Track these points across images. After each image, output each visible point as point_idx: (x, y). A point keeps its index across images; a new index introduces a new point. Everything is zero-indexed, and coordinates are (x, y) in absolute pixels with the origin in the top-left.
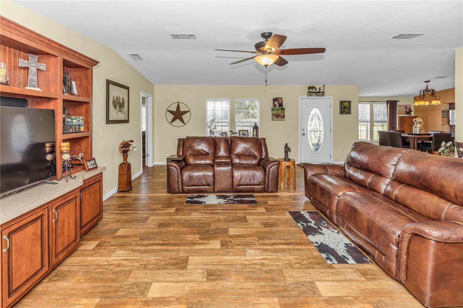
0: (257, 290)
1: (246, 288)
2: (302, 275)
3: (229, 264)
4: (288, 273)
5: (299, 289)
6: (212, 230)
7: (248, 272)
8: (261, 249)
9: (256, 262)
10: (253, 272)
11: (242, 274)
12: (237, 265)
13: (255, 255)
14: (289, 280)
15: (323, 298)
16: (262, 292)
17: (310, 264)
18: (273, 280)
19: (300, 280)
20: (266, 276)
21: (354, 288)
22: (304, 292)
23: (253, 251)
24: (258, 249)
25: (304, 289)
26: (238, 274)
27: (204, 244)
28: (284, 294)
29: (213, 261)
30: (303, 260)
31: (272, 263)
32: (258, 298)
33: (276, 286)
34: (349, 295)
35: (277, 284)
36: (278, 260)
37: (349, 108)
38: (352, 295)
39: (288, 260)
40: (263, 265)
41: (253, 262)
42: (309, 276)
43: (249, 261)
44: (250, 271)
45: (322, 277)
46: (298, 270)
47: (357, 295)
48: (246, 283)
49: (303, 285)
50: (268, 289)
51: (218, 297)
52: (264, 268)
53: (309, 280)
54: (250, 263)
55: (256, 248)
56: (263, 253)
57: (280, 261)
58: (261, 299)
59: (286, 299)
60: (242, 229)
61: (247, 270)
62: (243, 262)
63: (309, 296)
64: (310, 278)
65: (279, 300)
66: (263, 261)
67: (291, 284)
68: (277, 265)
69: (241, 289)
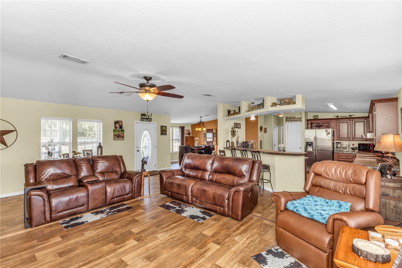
0: (182, 249)
1: (176, 252)
2: (194, 232)
3: (154, 248)
4: (188, 235)
5: (199, 238)
6: (119, 236)
7: (169, 245)
8: (164, 231)
9: (168, 238)
10: (172, 244)
11: (167, 248)
12: (159, 245)
13: (164, 236)
14: (192, 238)
15: (210, 237)
16: (185, 249)
17: (194, 226)
18: (185, 241)
19: (196, 235)
20: (180, 242)
21: (216, 227)
22: (202, 238)
23: (160, 235)
24: (162, 232)
25: (200, 237)
26: (165, 249)
27: (122, 246)
28: (195, 244)
29: (142, 252)
30: (189, 226)
31: (177, 235)
32: (186, 252)
33: (188, 243)
34: (217, 230)
35: (188, 242)
36: (178, 232)
37: (166, 131)
38: (218, 230)
39: (183, 230)
40: (173, 238)
41: (167, 240)
42: (198, 231)
43: (164, 240)
44: (170, 244)
45: (202, 229)
46: (191, 231)
47: (219, 229)
48: (173, 250)
49: (198, 236)
50: (187, 246)
51: (166, 264)
52: (175, 239)
53: (199, 233)
54: (165, 241)
55: (160, 232)
56: (167, 233)
57: (179, 232)
58: (187, 252)
59: (197, 245)
60: (140, 226)
61: (167, 245)
62: (161, 242)
63: (205, 239)
64: (199, 232)
65: (195, 247)
66: (171, 236)
67: (194, 239)
68: (180, 234)
69: (174, 254)
